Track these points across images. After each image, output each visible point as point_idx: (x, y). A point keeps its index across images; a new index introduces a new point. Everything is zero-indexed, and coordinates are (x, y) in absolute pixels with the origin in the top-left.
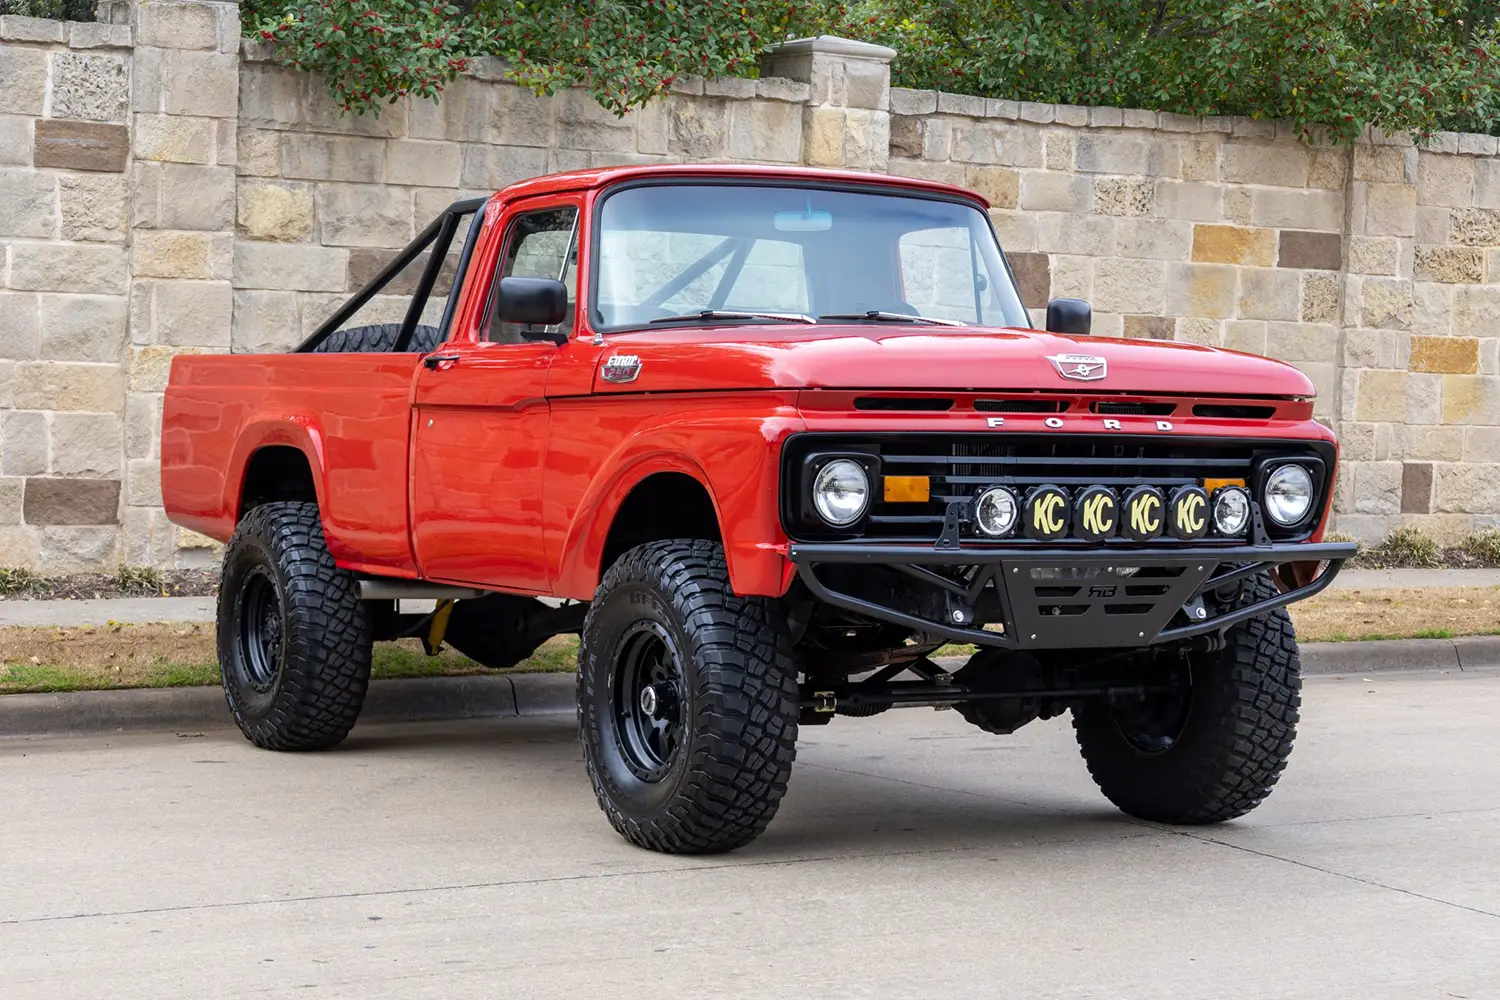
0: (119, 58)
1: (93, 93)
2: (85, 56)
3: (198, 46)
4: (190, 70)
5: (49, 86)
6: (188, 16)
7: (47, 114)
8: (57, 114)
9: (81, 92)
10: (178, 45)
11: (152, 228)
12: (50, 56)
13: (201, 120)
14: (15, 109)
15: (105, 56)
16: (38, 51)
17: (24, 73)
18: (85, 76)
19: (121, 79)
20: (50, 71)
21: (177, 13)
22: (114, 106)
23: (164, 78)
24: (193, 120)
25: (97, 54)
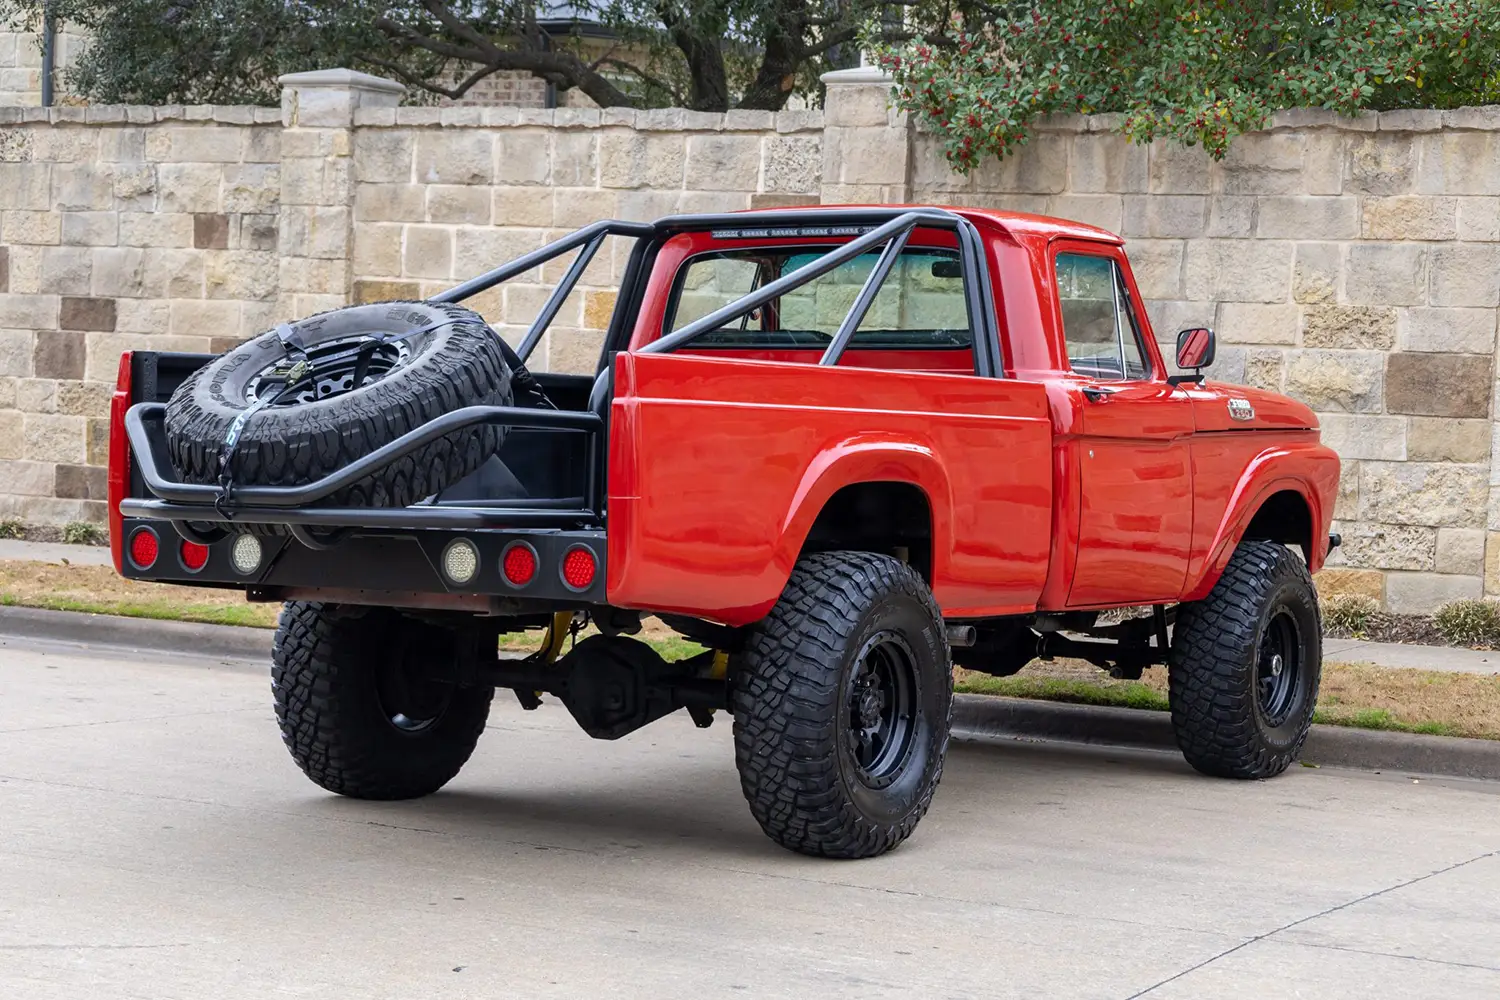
0: (815, 139)
1: (795, 170)
2: (789, 140)
3: (872, 122)
4: (863, 145)
5: (762, 167)
6: (865, 98)
7: (761, 190)
8: (768, 189)
9: (786, 170)
10: (856, 123)
11: (830, 283)
12: (764, 141)
13: (874, 187)
14: (735, 187)
15: (805, 137)
16: (755, 137)
17: (743, 156)
18: (790, 155)
19: (818, 156)
20: (763, 153)
21: (856, 96)
22: (811, 180)
23: (844, 153)
24: (866, 188)
25: (798, 136)
